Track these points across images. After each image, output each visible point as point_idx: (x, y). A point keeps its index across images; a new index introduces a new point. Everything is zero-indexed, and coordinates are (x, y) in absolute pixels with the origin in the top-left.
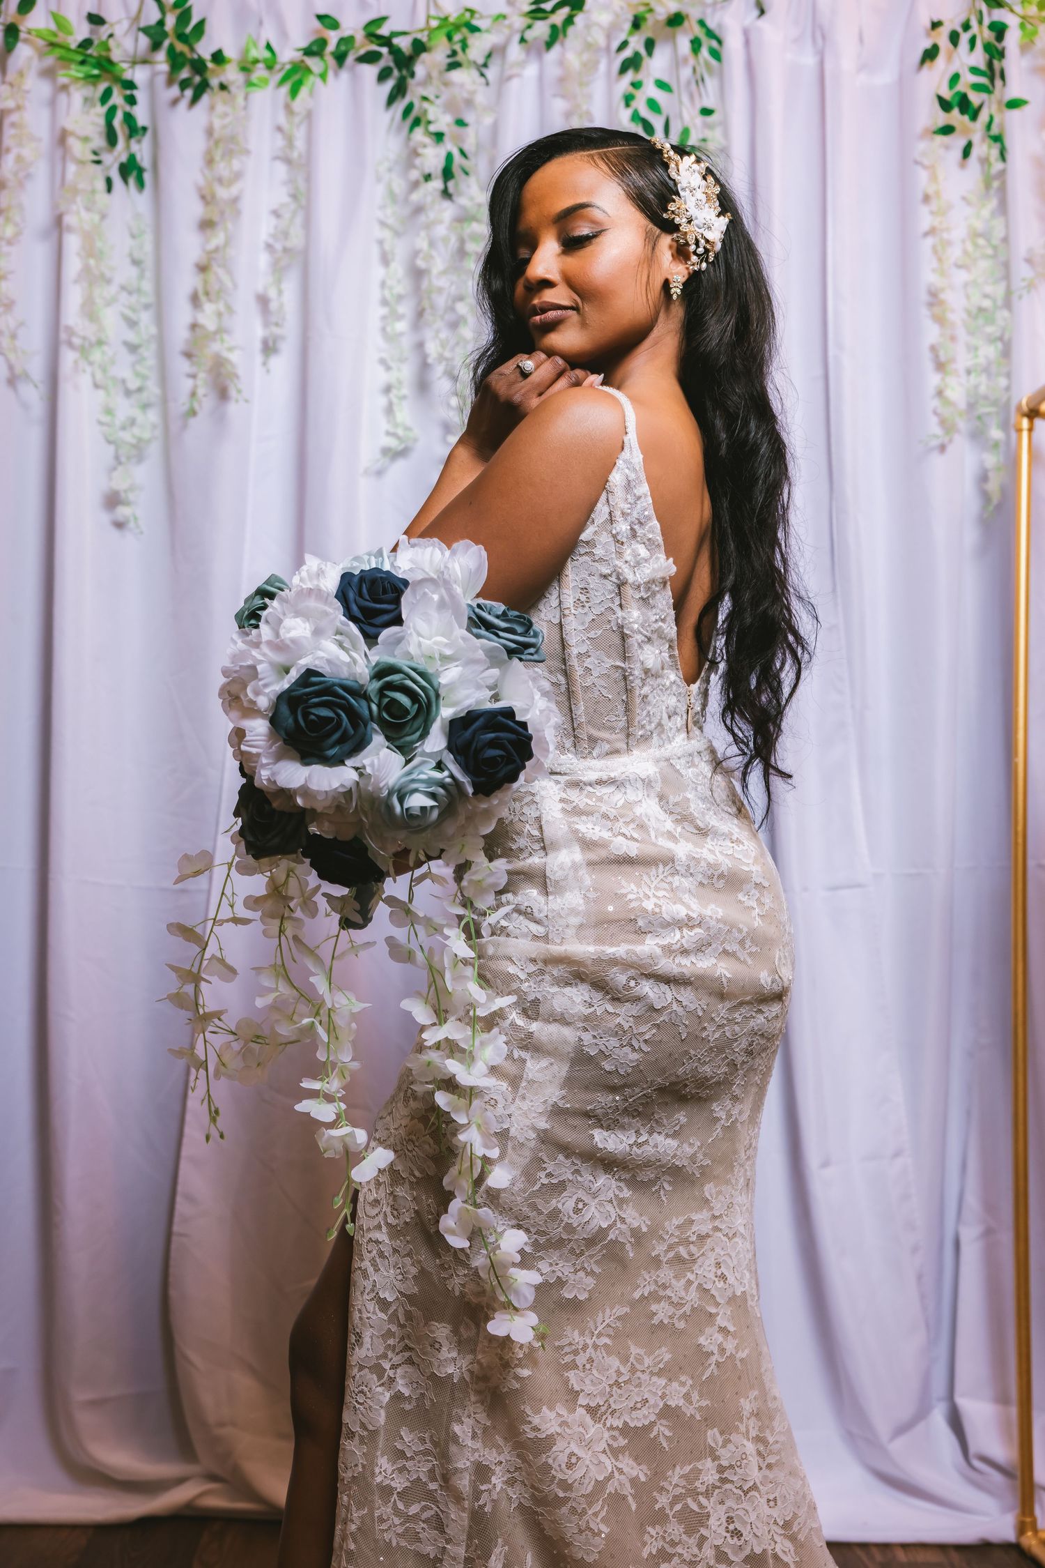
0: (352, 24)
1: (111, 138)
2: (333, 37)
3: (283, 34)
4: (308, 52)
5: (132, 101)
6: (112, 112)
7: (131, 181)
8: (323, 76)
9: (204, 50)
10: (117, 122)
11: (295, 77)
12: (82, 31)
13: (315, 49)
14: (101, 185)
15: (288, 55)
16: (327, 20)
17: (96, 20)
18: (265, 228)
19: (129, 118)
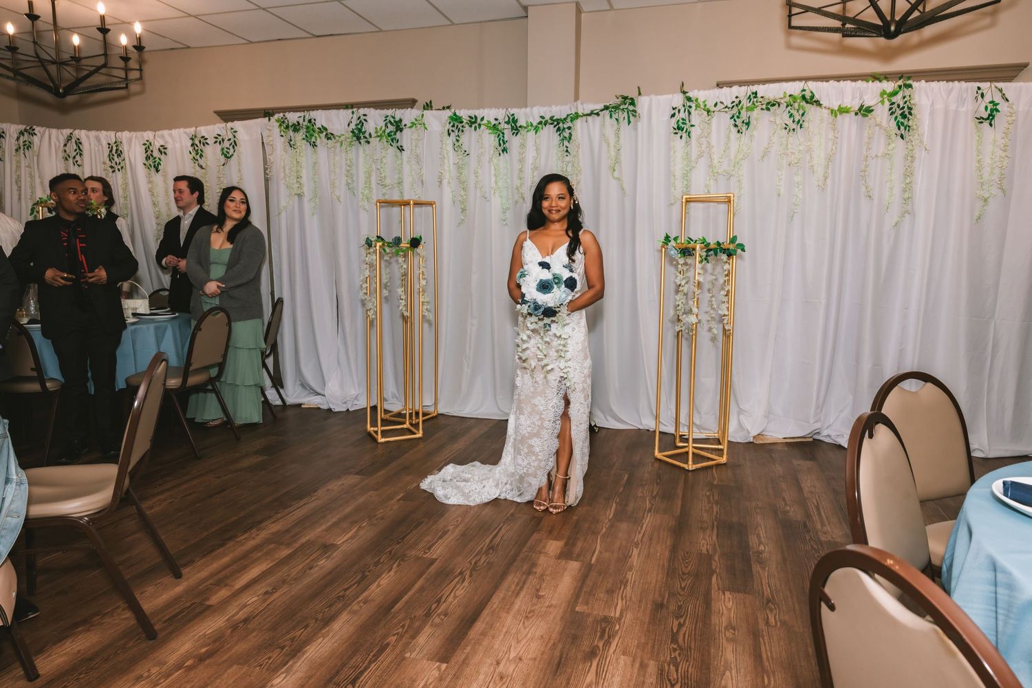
0: (547, 118)
1: (500, 145)
2: (543, 121)
3: (534, 119)
4: (539, 123)
5: (503, 137)
6: (500, 139)
7: (505, 152)
8: (542, 128)
9: (518, 125)
10: (501, 142)
11: (536, 129)
12: (493, 122)
13: (540, 123)
14: (498, 155)
15: (535, 124)
16: (542, 117)
17: (496, 119)
18: (531, 161)
19: (503, 140)
